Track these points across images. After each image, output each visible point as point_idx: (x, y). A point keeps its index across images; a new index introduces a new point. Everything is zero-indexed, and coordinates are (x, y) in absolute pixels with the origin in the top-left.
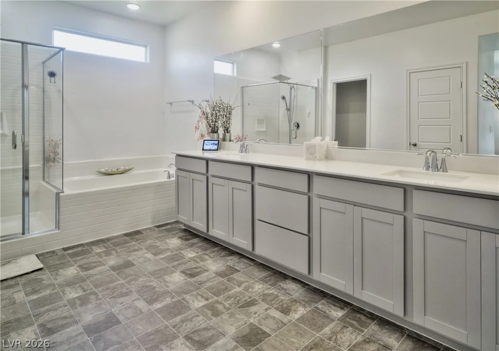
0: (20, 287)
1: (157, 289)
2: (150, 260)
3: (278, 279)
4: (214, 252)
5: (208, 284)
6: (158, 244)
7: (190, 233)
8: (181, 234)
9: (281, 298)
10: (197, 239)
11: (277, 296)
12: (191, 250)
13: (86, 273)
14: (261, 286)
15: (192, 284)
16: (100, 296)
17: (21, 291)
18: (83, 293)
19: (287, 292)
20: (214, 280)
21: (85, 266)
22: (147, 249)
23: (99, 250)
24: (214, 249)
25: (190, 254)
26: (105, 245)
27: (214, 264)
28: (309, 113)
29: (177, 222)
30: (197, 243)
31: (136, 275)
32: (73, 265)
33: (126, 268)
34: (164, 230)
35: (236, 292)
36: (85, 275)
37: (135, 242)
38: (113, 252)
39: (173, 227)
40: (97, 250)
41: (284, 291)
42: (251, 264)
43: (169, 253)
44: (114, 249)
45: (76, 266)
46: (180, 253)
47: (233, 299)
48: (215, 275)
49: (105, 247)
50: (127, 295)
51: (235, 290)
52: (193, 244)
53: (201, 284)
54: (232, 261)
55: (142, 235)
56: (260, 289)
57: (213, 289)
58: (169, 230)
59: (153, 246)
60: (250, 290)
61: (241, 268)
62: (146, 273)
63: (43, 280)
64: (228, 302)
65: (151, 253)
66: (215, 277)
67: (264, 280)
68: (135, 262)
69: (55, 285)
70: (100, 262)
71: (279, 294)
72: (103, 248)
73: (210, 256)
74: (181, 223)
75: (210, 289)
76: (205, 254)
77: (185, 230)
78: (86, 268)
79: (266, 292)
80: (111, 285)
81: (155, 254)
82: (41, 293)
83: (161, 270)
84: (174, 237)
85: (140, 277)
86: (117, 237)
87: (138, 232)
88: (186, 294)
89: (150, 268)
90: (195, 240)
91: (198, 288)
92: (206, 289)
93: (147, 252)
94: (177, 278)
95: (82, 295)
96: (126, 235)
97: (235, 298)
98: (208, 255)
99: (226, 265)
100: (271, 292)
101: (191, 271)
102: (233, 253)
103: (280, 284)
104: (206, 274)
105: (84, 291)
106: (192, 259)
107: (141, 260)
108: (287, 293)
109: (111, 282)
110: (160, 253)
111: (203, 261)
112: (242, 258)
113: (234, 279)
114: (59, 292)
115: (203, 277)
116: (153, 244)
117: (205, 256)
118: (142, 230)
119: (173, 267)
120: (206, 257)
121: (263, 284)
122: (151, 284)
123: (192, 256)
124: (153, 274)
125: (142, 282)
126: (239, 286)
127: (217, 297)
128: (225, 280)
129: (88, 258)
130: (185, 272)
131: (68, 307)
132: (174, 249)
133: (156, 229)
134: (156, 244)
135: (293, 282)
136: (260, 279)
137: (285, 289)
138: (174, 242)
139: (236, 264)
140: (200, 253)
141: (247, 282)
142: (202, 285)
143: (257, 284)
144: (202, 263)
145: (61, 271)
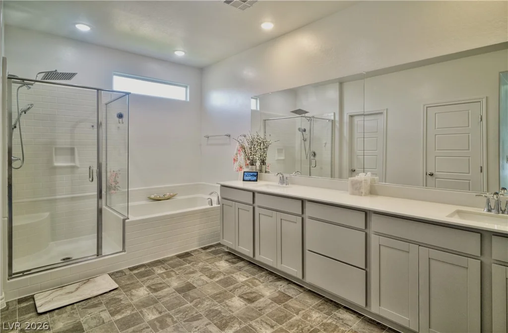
0: (104, 307)
1: (223, 314)
2: (207, 283)
3: (331, 308)
4: (262, 276)
5: (268, 311)
6: (210, 266)
7: (235, 256)
8: (227, 257)
9: (342, 328)
10: (243, 262)
11: (337, 327)
12: (240, 274)
13: (155, 294)
14: (317, 315)
15: (253, 309)
16: (175, 319)
17: (106, 310)
18: (159, 315)
19: (344, 322)
20: (273, 307)
21: (153, 287)
22: (201, 271)
23: (160, 272)
24: (262, 273)
25: (241, 278)
26: (163, 266)
27: (267, 290)
28: (326, 144)
29: (219, 244)
30: (244, 267)
31: (199, 298)
32: (141, 286)
33: (189, 290)
34: (209, 252)
35: (297, 320)
36: (156, 297)
37: (189, 264)
38: (173, 273)
39: (217, 250)
40: (159, 271)
41: (341, 321)
42: (301, 291)
43: (222, 277)
44: (172, 271)
45: (145, 287)
46: (232, 276)
47: (296, 328)
48: (271, 301)
49: (164, 268)
50: (198, 319)
51: (294, 318)
52: (241, 268)
53: (261, 310)
54: (282, 286)
55: (191, 257)
56: (317, 317)
57: (274, 316)
58: (215, 253)
59: (206, 268)
60: (309, 319)
61: (292, 294)
62: (208, 296)
63: (121, 300)
64: (293, 331)
65: (206, 276)
66: (272, 303)
67: (318, 308)
68: (195, 285)
69: (133, 306)
70: (164, 283)
71: (338, 325)
72: (162, 269)
73: (260, 281)
74: (223, 246)
75: (271, 315)
76: (255, 278)
77: (229, 253)
78: (154, 289)
79: (325, 321)
80: (181, 307)
81: (211, 277)
82: (123, 313)
83: (220, 293)
84: (221, 260)
85: (204, 300)
86: (171, 258)
87: (188, 254)
88: (251, 321)
89: (211, 291)
90: (241, 264)
91: (260, 315)
92: (267, 315)
93: (202, 274)
94: (237, 303)
95: (159, 317)
96: (179, 256)
97: (298, 327)
98: (257, 279)
99: (277, 291)
100: (329, 321)
101: (248, 296)
102: (280, 278)
103: (335, 313)
104: (262, 300)
105: (160, 313)
106: (244, 283)
107: (200, 283)
108: (345, 324)
109: (180, 304)
110: (214, 276)
111: (256, 286)
112: (289, 283)
113: (290, 306)
114: (138, 313)
115: (260, 302)
116: (205, 267)
117: (255, 280)
118: (191, 252)
119: (230, 291)
120: (257, 282)
121: (319, 313)
122: (216, 308)
123: (244, 280)
124: (215, 297)
125: (208, 306)
126: (297, 314)
127: (281, 325)
128: (281, 306)
129: (153, 279)
130: (242, 297)
131: (151, 329)
132: (225, 272)
133: (203, 251)
134: (208, 267)
135: (346, 311)
136: (314, 307)
137: (342, 319)
138: (223, 265)
139: (286, 290)
140: (250, 278)
141: (303, 310)
142: (263, 311)
143: (313, 312)
144: (255, 288)
145: (134, 292)
